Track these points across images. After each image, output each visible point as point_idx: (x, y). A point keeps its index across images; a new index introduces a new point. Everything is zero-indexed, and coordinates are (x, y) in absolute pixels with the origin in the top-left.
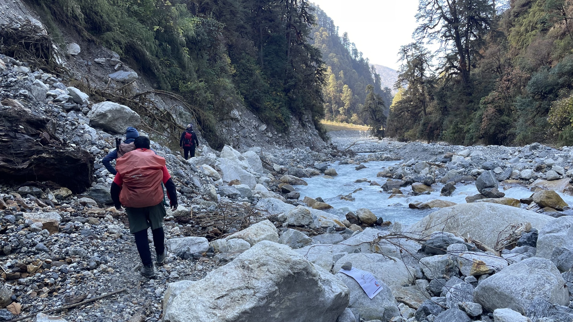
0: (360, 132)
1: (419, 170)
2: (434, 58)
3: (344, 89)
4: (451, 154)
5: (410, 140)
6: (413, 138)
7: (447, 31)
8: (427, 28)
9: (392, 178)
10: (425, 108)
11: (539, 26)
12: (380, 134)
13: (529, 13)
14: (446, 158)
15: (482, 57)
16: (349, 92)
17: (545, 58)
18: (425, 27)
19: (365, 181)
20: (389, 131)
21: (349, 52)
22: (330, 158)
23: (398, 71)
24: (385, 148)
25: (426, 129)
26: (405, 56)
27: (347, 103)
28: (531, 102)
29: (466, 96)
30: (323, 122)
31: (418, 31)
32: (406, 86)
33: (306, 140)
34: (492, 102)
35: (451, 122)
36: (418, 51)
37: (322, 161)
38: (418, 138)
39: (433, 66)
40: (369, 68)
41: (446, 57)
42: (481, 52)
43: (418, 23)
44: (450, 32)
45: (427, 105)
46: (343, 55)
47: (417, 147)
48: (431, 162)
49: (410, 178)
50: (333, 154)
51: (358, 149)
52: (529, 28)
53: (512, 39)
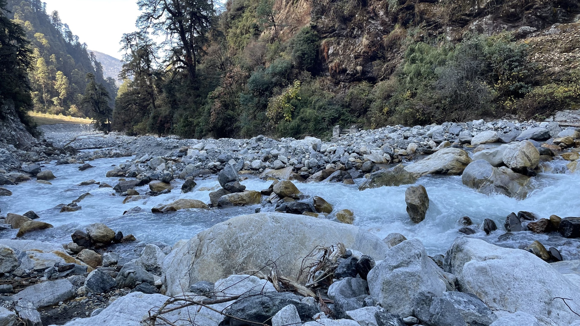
0: (81, 125)
1: (155, 166)
2: (161, 49)
3: (57, 76)
4: (186, 148)
5: (140, 133)
6: (143, 131)
7: (171, 24)
8: (151, 18)
9: (125, 176)
10: (154, 101)
11: (251, 30)
12: (106, 129)
13: (243, 17)
14: (181, 152)
15: (206, 53)
16: (64, 80)
17: (259, 59)
18: (149, 16)
19: (93, 183)
20: (116, 125)
21: (62, 34)
22: (44, 157)
23: (122, 61)
24: (112, 143)
25: (156, 122)
26: (129, 45)
27: (63, 92)
28: (252, 98)
29: (194, 90)
30: (32, 114)
31: (142, 19)
32: (132, 77)
33: (8, 136)
34: (218, 97)
35: (181, 116)
36: (143, 42)
37: (33, 162)
38: (149, 132)
39: (159, 58)
40: (88, 54)
41: (172, 50)
42: (204, 48)
43: (141, 11)
44: (175, 25)
45: (155, 98)
46: (54, 37)
47: (150, 141)
48: (167, 157)
49: (145, 176)
50: (47, 152)
51: (81, 146)
52: (244, 31)
53: (230, 40)
